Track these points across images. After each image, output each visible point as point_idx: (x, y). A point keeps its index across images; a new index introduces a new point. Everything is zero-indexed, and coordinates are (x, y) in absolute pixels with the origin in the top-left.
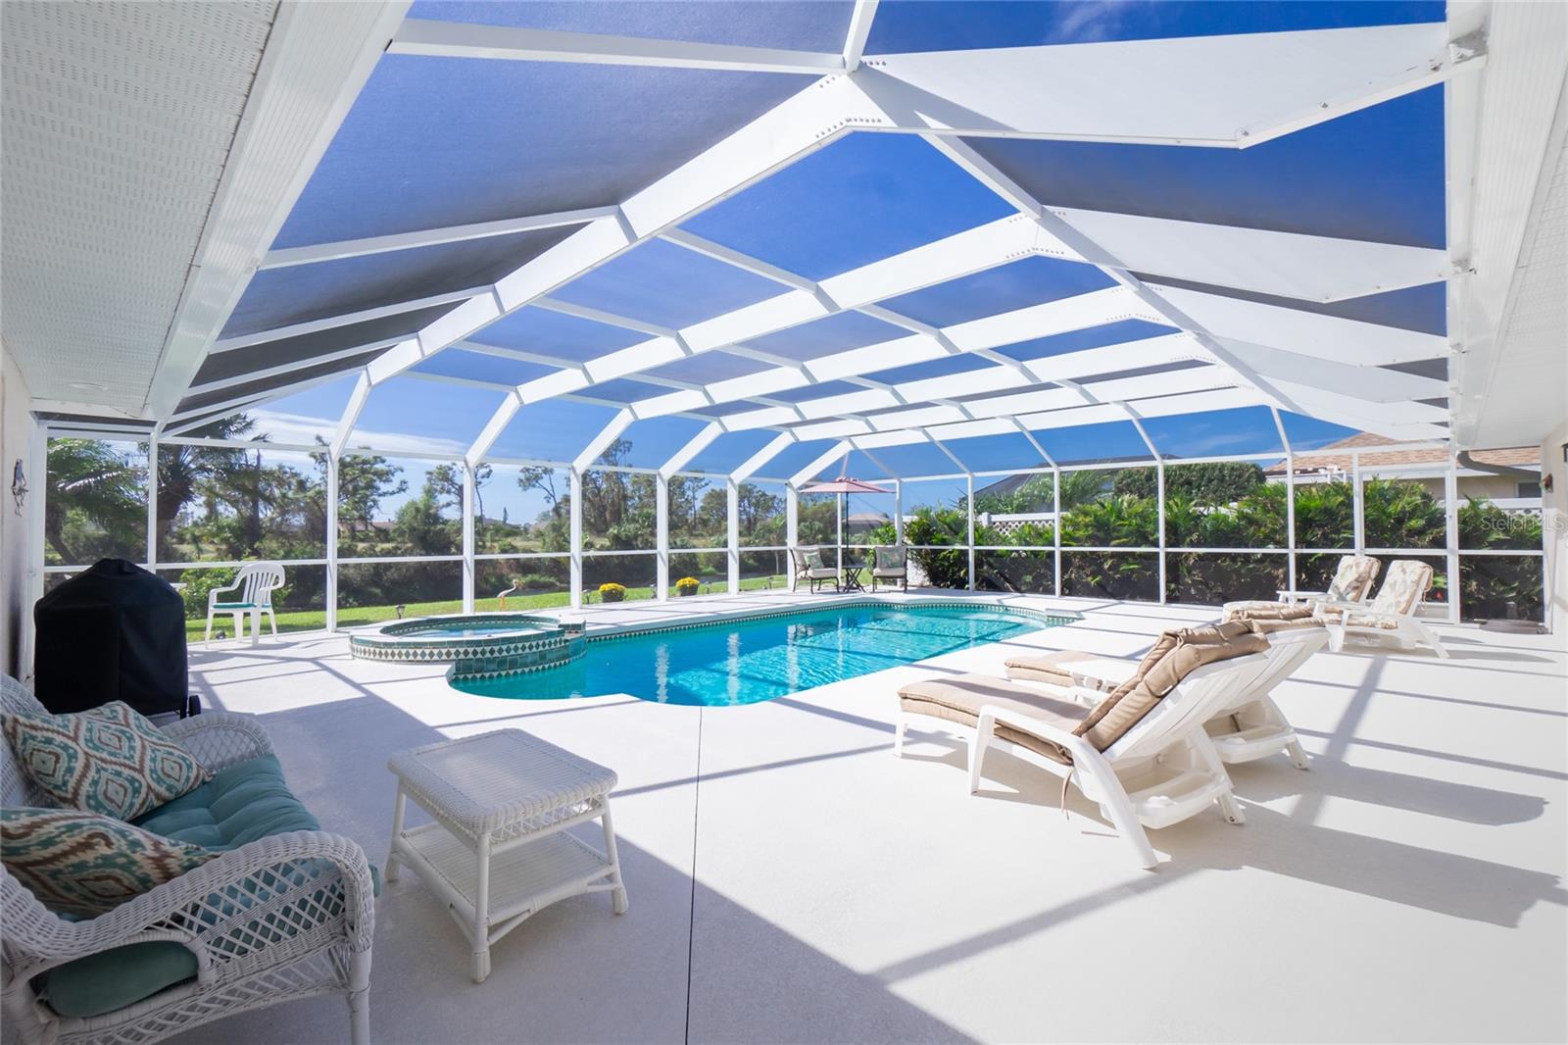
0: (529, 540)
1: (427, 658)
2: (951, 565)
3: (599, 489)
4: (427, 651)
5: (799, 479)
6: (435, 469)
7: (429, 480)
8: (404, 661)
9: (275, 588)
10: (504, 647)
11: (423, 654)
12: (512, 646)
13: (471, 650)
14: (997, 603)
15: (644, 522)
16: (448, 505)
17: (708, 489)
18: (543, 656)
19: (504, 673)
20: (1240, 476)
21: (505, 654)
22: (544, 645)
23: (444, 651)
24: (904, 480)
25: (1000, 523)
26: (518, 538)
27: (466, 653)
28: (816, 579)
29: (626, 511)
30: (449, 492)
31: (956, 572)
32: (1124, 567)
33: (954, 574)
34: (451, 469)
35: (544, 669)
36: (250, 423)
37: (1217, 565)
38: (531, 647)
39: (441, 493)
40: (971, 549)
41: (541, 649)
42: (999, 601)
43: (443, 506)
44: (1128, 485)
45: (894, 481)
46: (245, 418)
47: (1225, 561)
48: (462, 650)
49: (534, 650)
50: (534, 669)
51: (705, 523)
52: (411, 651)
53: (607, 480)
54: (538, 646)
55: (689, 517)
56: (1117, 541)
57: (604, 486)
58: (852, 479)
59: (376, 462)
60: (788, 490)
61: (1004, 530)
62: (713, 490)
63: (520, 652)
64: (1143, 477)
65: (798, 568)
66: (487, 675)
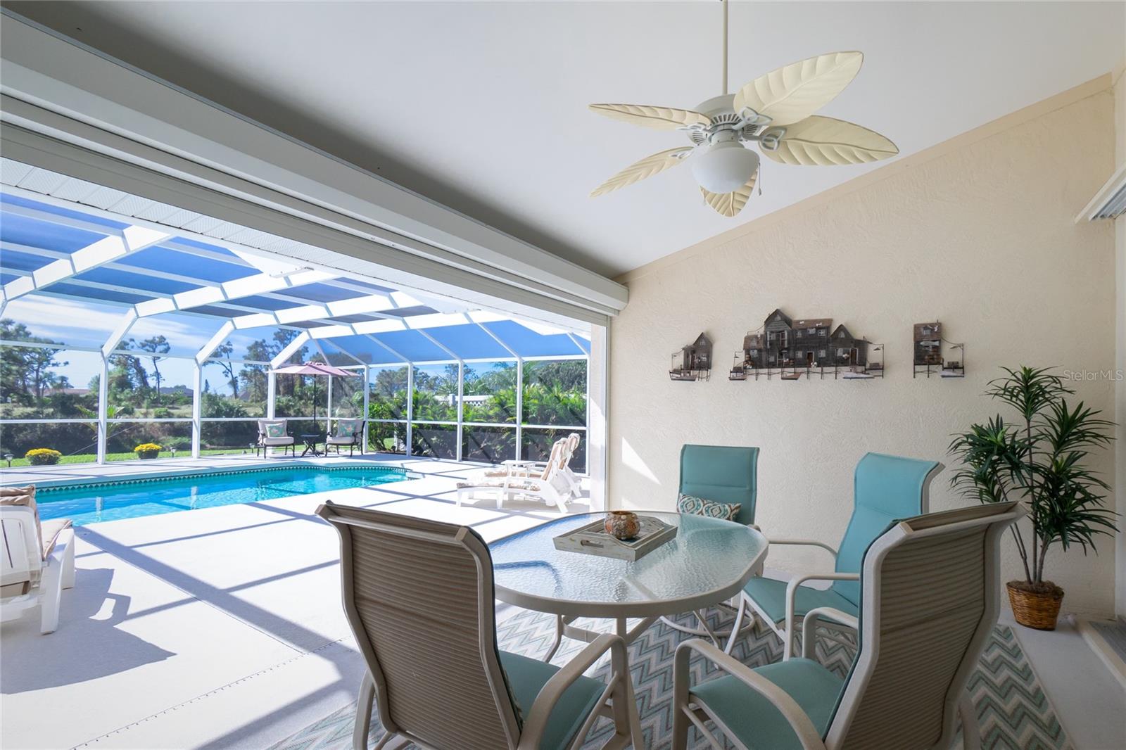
14: (401, 466)
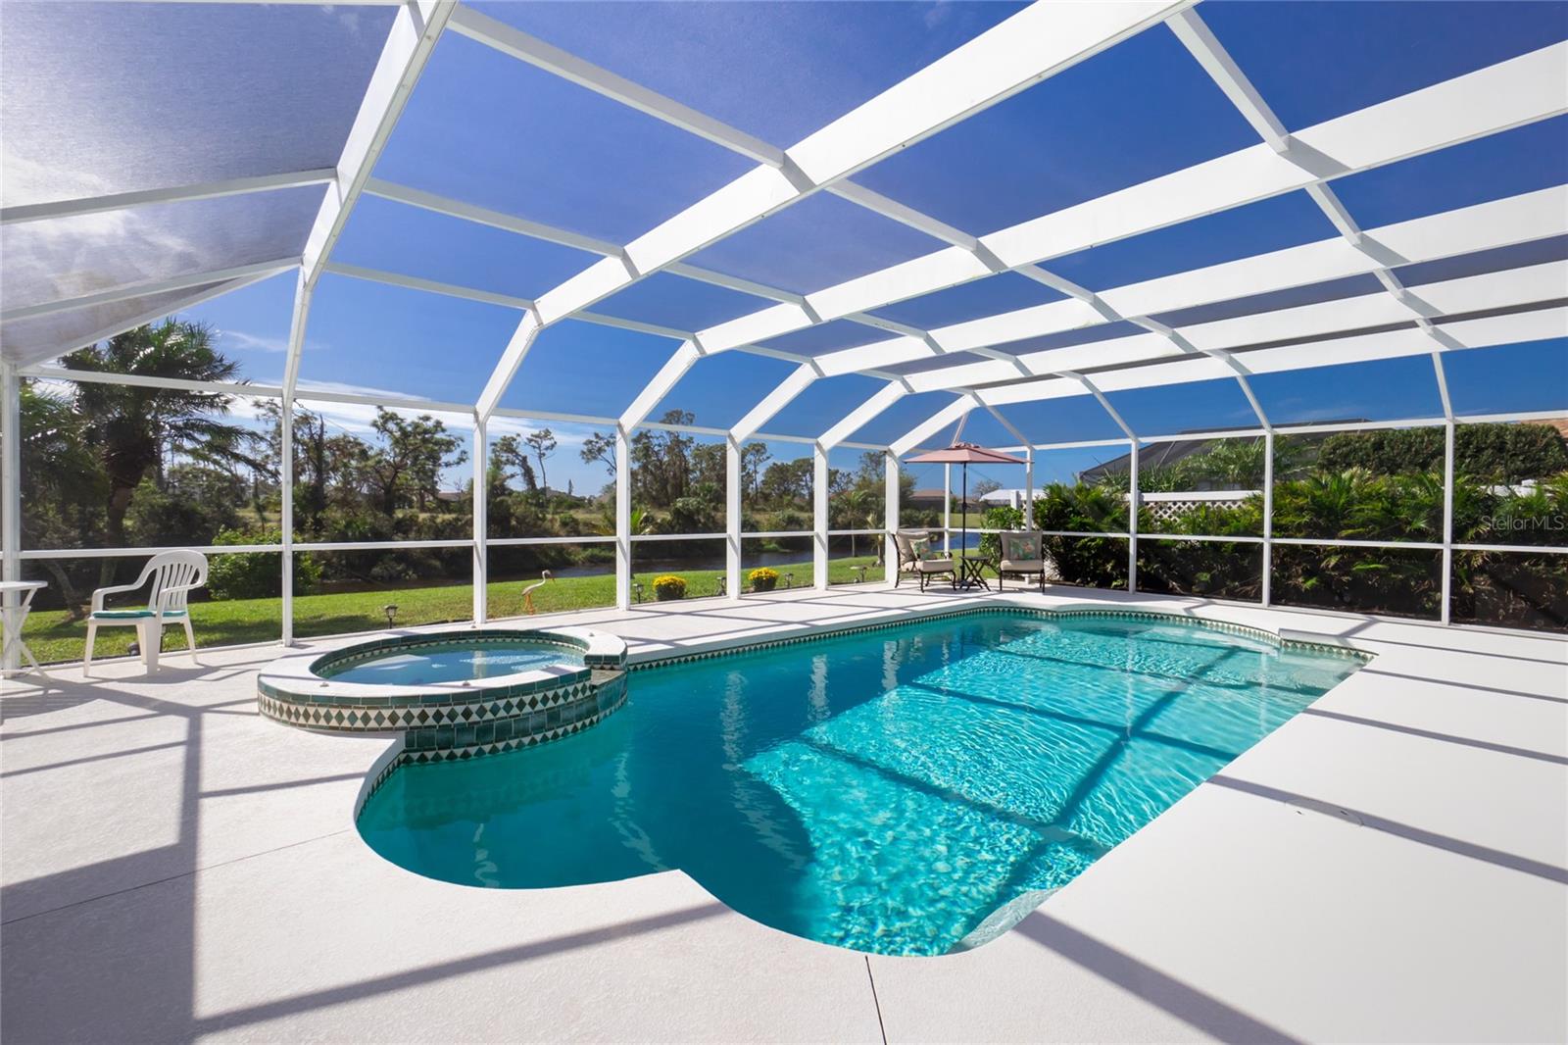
0: (591, 512)
1: (359, 724)
2: (1095, 557)
3: (661, 461)
4: (359, 713)
5: (901, 446)
6: (499, 440)
7: (494, 451)
8: (322, 727)
9: (193, 587)
10: (488, 705)
11: (353, 718)
12: (501, 703)
13: (431, 711)
15: (705, 495)
16: (512, 476)
17: (770, 462)
18: (553, 716)
19: (487, 748)
20: (1532, 443)
21: (489, 716)
22: (556, 698)
23: (386, 713)
24: (1038, 448)
25: (1156, 503)
26: (581, 511)
27: (423, 716)
28: (925, 573)
29: (688, 484)
30: (513, 464)
31: (1100, 565)
32: (1359, 567)
33: (1096, 567)
34: (514, 440)
35: (555, 736)
36: (230, 367)
37: (1521, 568)
38: (533, 703)
39: (505, 464)
40: (1132, 537)
41: (551, 704)
42: (1187, 610)
43: (508, 477)
44: (1347, 455)
45: (1024, 448)
46: (221, 360)
47: (1536, 564)
48: (416, 712)
49: (540, 707)
50: (538, 737)
51: (766, 497)
52: (334, 712)
53: (669, 453)
54: (545, 700)
55: (750, 491)
56: (1350, 531)
57: (666, 459)
58: (972, 445)
59: (436, 432)
60: (888, 458)
61: (1161, 513)
62: (775, 464)
63: (515, 711)
64: (1369, 445)
65: (903, 558)
66: (459, 752)
